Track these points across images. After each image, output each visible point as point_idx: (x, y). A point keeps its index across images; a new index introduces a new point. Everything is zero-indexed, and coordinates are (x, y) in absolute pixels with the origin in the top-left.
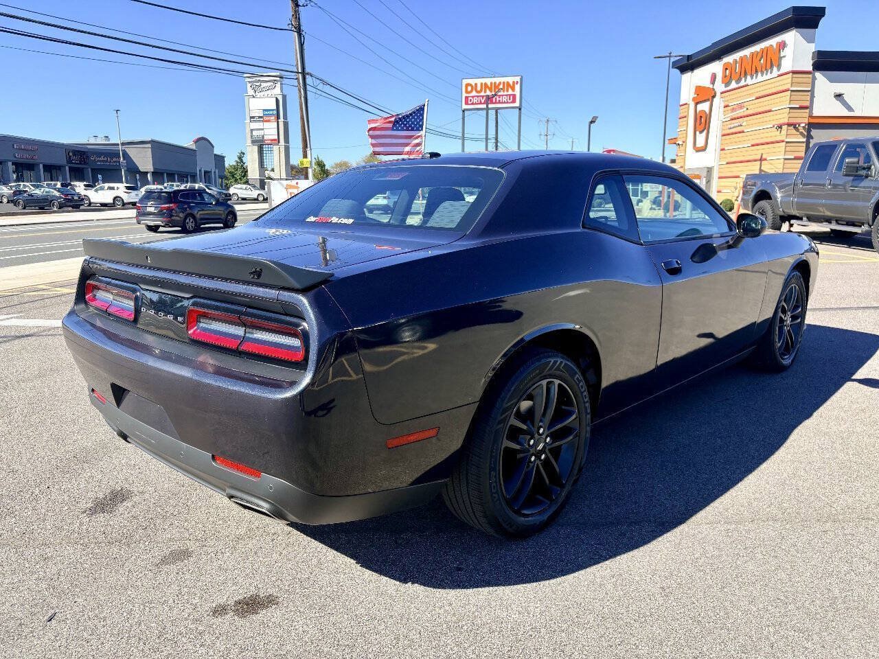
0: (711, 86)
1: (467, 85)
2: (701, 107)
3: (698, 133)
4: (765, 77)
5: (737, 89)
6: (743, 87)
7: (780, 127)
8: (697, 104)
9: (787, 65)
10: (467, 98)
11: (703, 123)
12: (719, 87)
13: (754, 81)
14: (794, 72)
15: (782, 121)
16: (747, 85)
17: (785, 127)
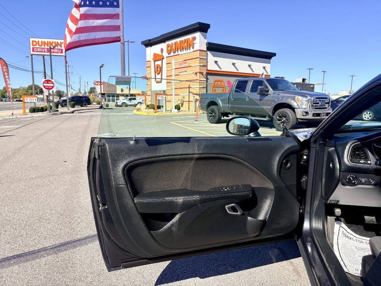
0: (161, 54)
1: (33, 41)
2: (157, 63)
3: (156, 74)
4: (187, 52)
5: (174, 56)
6: (177, 55)
7: (196, 73)
8: (155, 61)
9: (197, 47)
10: (33, 48)
11: (159, 70)
12: (165, 54)
13: (182, 53)
14: (200, 50)
15: (196, 71)
16: (179, 55)
17: (198, 74)
